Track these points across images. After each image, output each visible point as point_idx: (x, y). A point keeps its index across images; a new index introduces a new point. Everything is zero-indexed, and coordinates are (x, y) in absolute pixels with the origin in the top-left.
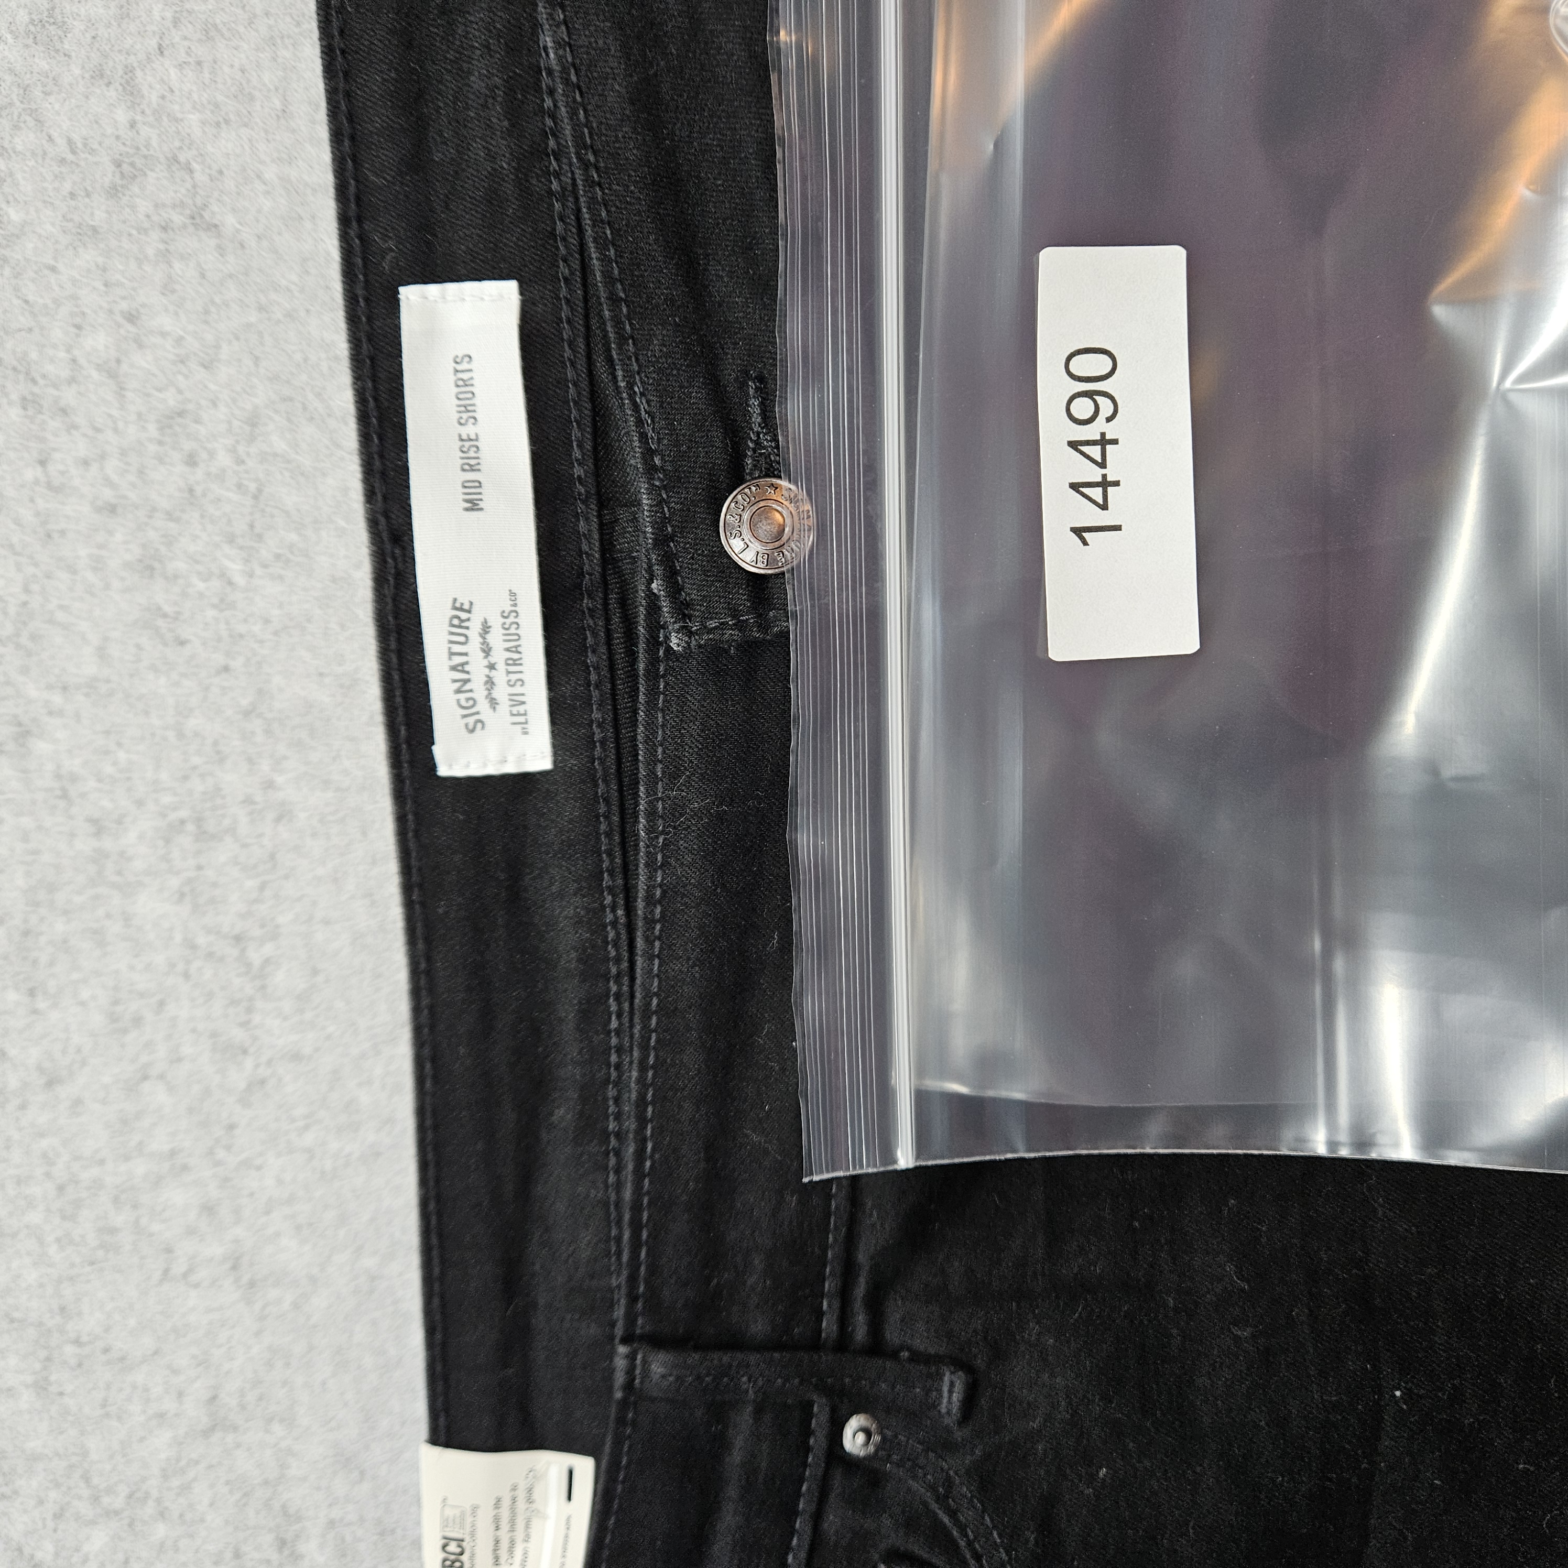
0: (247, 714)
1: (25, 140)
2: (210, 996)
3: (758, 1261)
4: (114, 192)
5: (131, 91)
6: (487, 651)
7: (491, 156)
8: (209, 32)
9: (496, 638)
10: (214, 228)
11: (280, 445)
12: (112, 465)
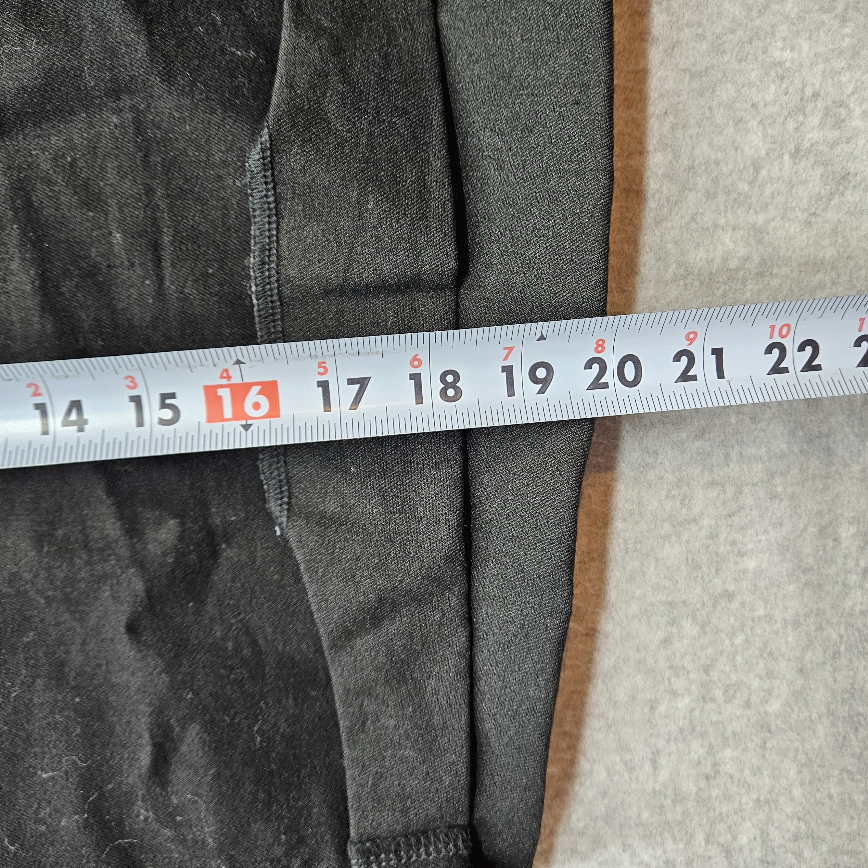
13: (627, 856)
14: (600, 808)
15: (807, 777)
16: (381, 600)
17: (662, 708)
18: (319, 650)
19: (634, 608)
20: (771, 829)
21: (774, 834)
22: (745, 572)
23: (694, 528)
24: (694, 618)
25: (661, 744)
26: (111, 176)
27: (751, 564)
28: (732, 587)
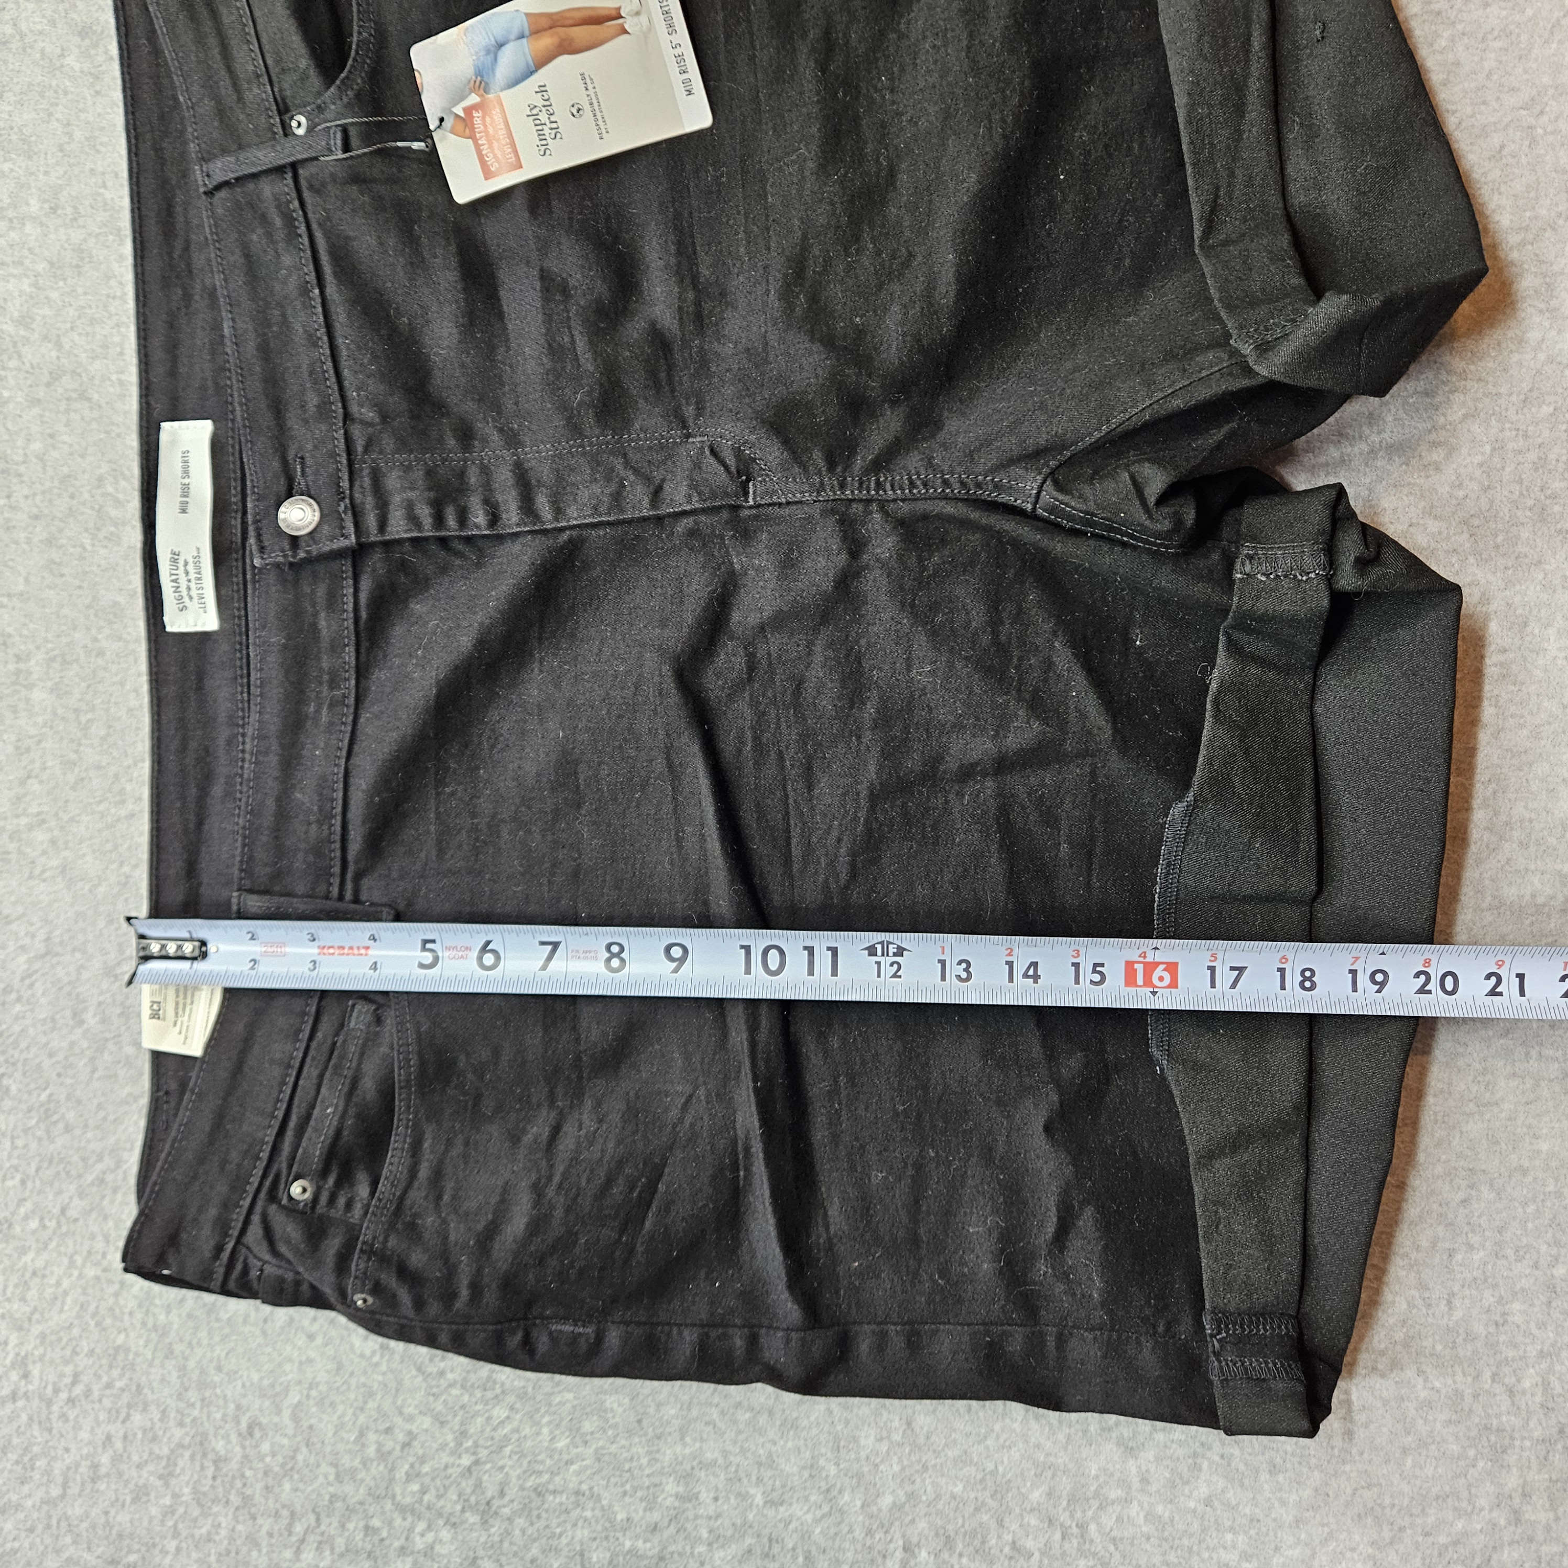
0: (88, 607)
1: (13, 364)
2: (62, 738)
3: (300, 856)
4: (48, 385)
5: (59, 345)
6: (187, 573)
7: (203, 371)
8: (93, 321)
9: (191, 568)
10: (89, 400)
11: (110, 489)
12: (38, 498)
13: (1420, 1380)
14: (1399, 1335)
16: (1239, 1132)
17: (1459, 1257)
18: (1185, 1165)
19: (1439, 1169)
20: (1552, 1378)
22: (1539, 1152)
23: (1496, 1110)
24: (1491, 1185)
25: (1456, 1289)
26: (1067, 805)
27: (1544, 1147)
28: (1526, 1164)
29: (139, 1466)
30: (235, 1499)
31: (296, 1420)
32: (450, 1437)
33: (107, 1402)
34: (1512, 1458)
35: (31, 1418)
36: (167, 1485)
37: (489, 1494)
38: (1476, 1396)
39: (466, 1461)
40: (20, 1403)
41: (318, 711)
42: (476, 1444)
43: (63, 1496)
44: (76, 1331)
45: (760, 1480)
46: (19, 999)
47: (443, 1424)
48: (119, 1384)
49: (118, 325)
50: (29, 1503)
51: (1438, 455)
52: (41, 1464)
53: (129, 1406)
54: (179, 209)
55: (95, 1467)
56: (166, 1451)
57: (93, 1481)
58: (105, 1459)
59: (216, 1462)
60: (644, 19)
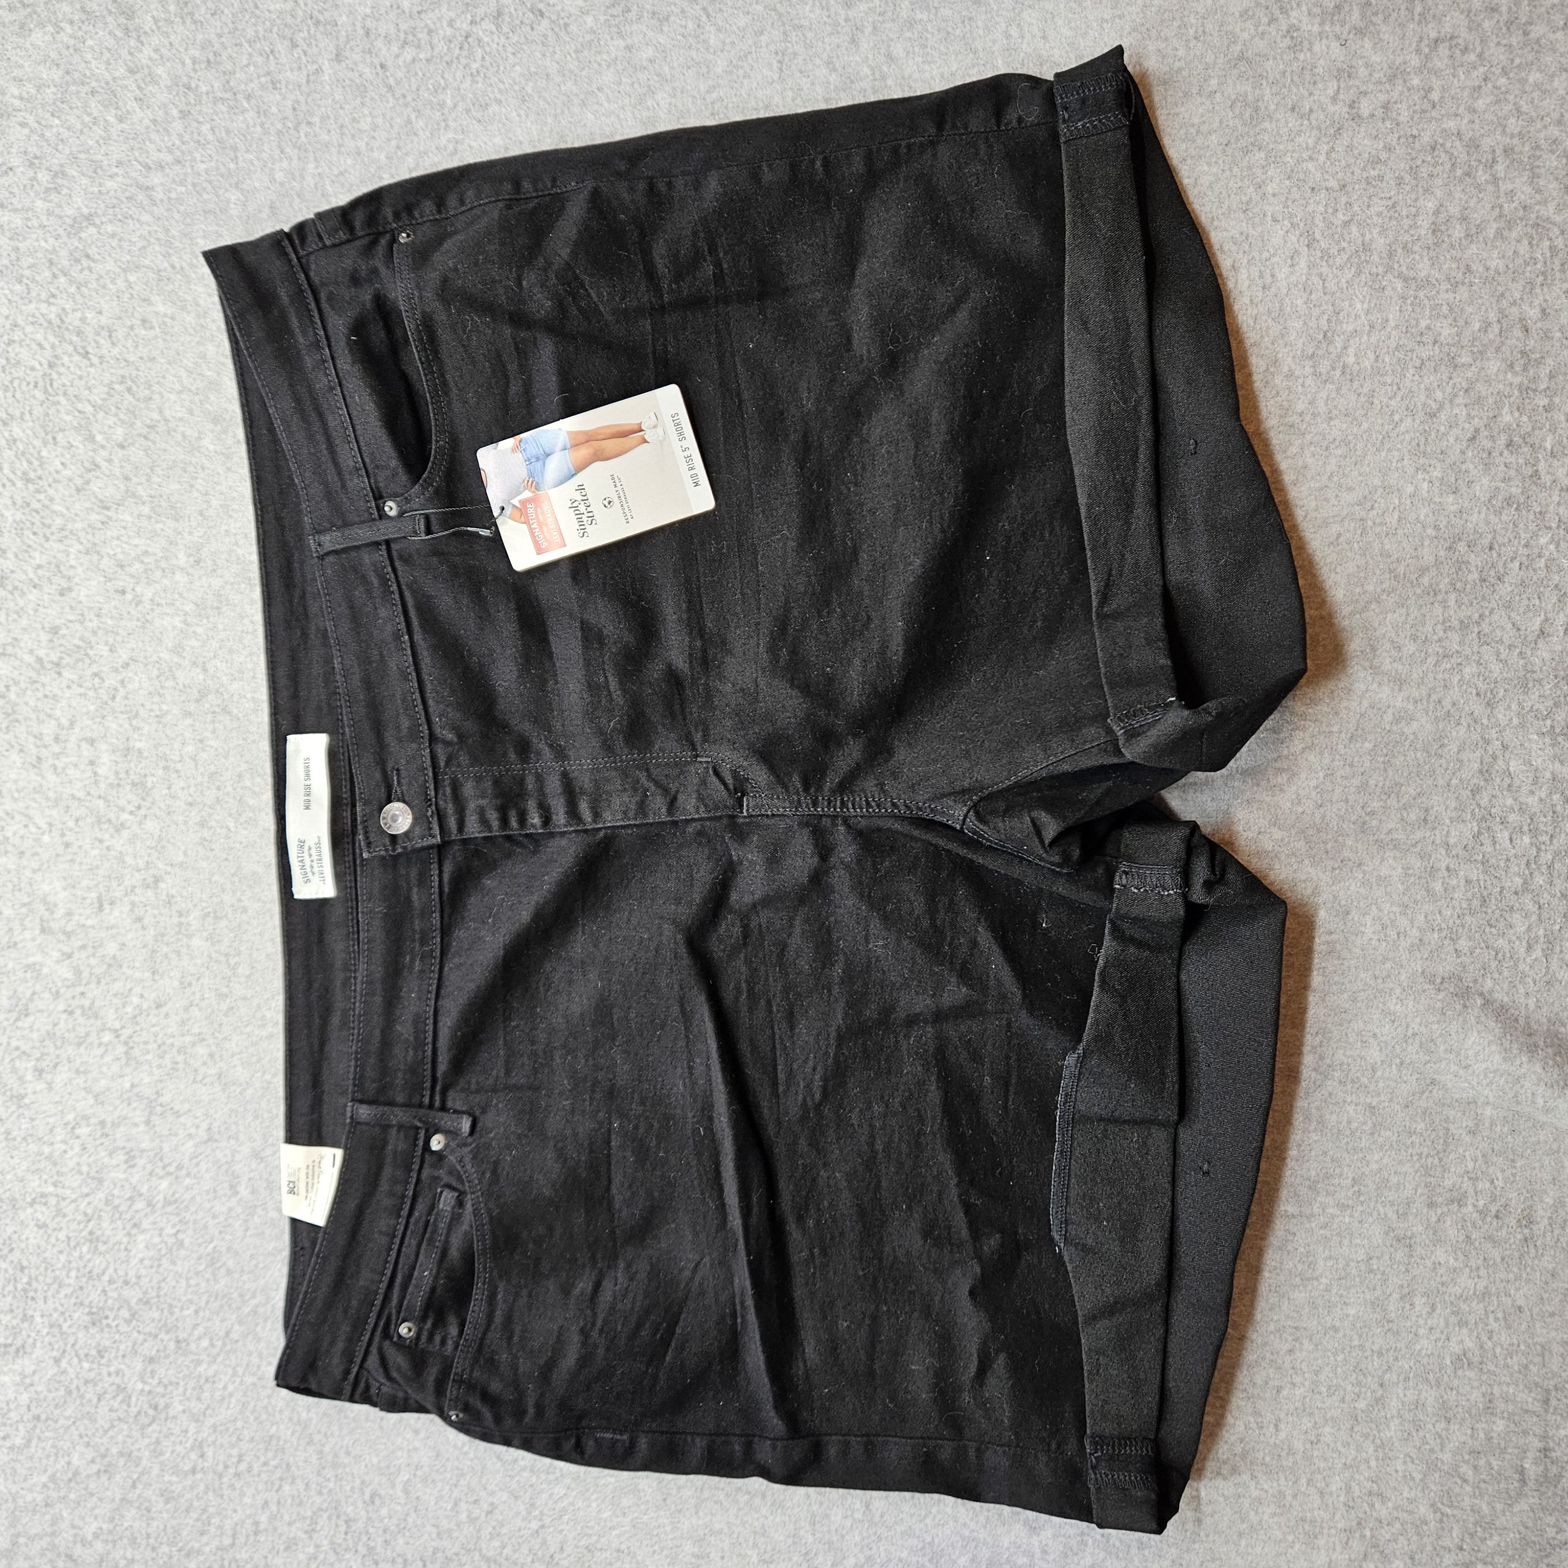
0: (233, 875)
1: (170, 683)
2: (216, 976)
3: (400, 1074)
4: (197, 701)
5: (205, 670)
6: (311, 856)
7: (318, 695)
8: (231, 651)
9: (313, 852)
10: (230, 713)
11: (248, 783)
12: (192, 790)
13: (1253, 1483)
14: (1238, 1449)
15: (1381, 1455)
16: (1116, 1303)
17: (1285, 1392)
18: (1076, 1322)
19: (1272, 1327)
20: (1353, 1484)
21: (1356, 1488)
22: (1347, 1315)
23: (1316, 1283)
24: (1311, 1340)
25: (1282, 1415)
26: (989, 1047)
27: (1352, 1312)
28: (1338, 1324)
29: (290, 1524)
30: (362, 1550)
31: (406, 1492)
32: (522, 1507)
33: (264, 1477)
34: (1321, 1542)
35: (207, 1487)
36: (311, 1538)
37: (552, 1550)
38: (1295, 1496)
39: (535, 1525)
40: (199, 1476)
41: (412, 961)
42: (542, 1513)
43: (233, 1545)
44: (239, 1424)
45: (755, 1545)
46: (188, 1175)
47: (516, 1497)
48: (273, 1463)
49: (250, 655)
50: (207, 1549)
51: (1282, 779)
52: (215, 1521)
53: (281, 1479)
54: (296, 565)
55: (257, 1523)
56: (309, 1513)
57: (256, 1533)
58: (263, 1519)
59: (347, 1522)
60: (660, 431)
